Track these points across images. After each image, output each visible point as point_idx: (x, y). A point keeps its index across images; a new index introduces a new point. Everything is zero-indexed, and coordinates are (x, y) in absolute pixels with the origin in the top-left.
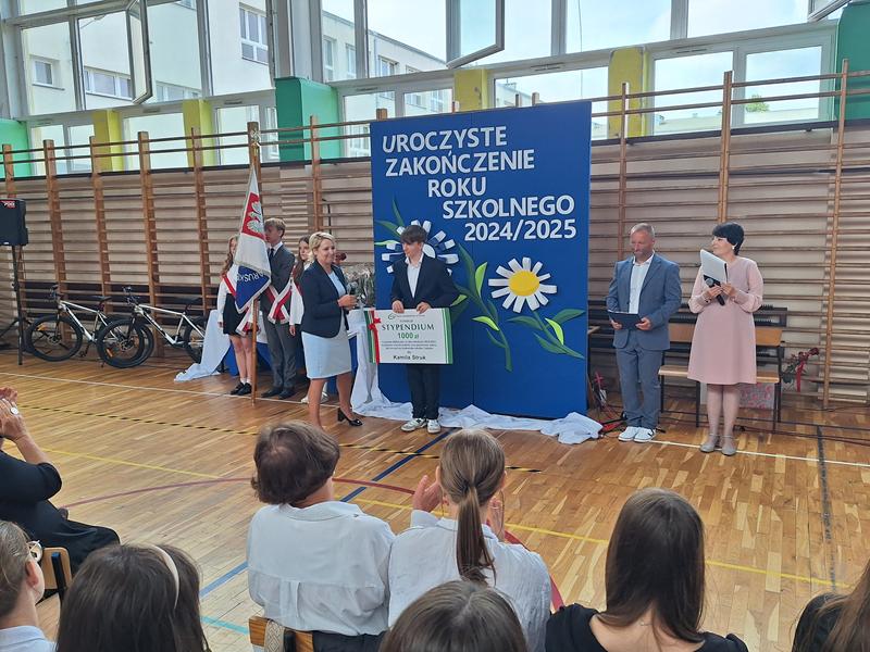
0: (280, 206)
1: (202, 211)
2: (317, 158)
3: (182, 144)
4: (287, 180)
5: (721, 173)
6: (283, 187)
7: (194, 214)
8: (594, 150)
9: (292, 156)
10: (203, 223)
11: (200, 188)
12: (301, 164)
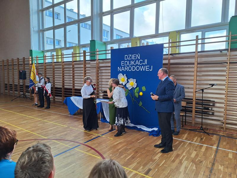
0: (90, 70)
1: (73, 71)
2: (98, 59)
3: (71, 56)
4: (91, 64)
5: (195, 63)
6: (91, 66)
7: (72, 72)
8: (164, 57)
9: (93, 58)
10: (73, 74)
11: (73, 66)
12: (95, 60)
